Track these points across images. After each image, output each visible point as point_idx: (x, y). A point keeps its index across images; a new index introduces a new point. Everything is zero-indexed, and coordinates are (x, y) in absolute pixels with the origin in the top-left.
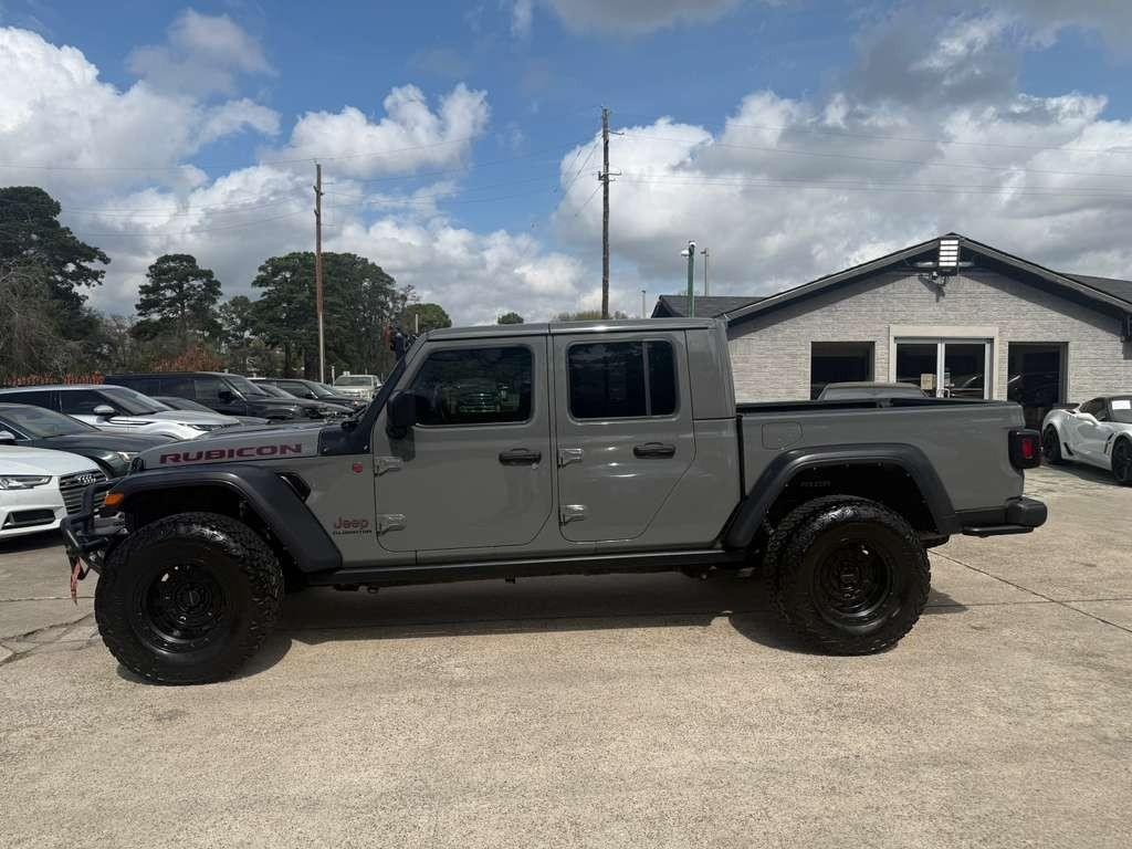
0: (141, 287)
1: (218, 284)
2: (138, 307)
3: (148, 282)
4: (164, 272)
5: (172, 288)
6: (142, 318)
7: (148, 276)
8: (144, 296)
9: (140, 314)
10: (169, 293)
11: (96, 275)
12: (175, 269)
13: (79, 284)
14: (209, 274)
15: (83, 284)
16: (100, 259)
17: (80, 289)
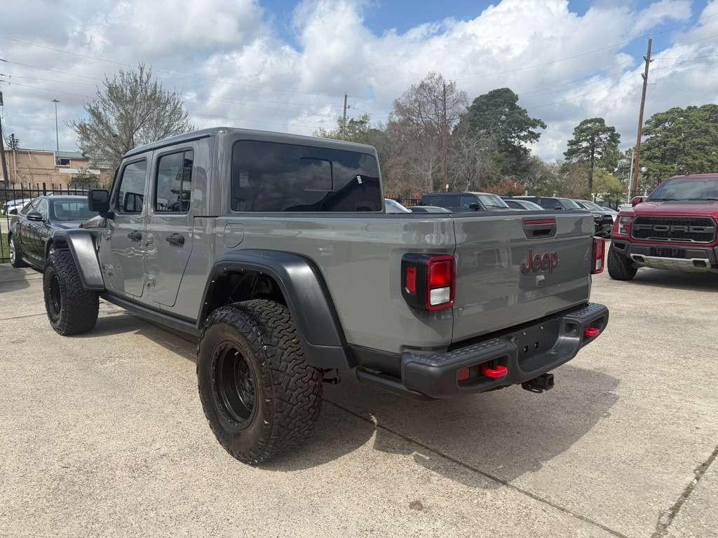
0: (569, 141)
1: (618, 136)
2: (565, 154)
3: (573, 138)
4: (583, 131)
5: (588, 141)
6: (567, 161)
7: (574, 134)
8: (569, 147)
9: (566, 159)
10: (585, 144)
11: (536, 136)
12: (590, 128)
13: (526, 142)
14: (612, 129)
15: (529, 142)
16: (541, 126)
17: (526, 145)
